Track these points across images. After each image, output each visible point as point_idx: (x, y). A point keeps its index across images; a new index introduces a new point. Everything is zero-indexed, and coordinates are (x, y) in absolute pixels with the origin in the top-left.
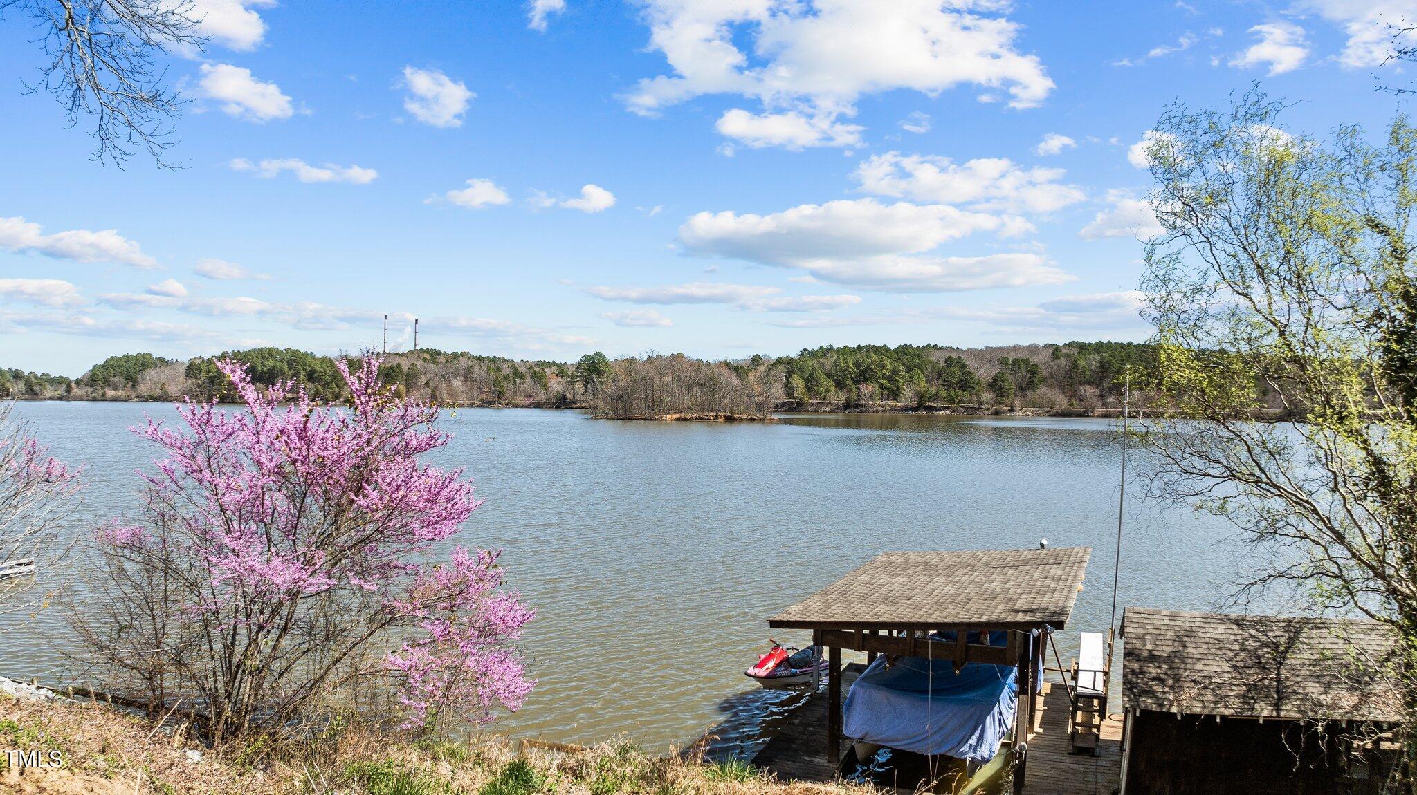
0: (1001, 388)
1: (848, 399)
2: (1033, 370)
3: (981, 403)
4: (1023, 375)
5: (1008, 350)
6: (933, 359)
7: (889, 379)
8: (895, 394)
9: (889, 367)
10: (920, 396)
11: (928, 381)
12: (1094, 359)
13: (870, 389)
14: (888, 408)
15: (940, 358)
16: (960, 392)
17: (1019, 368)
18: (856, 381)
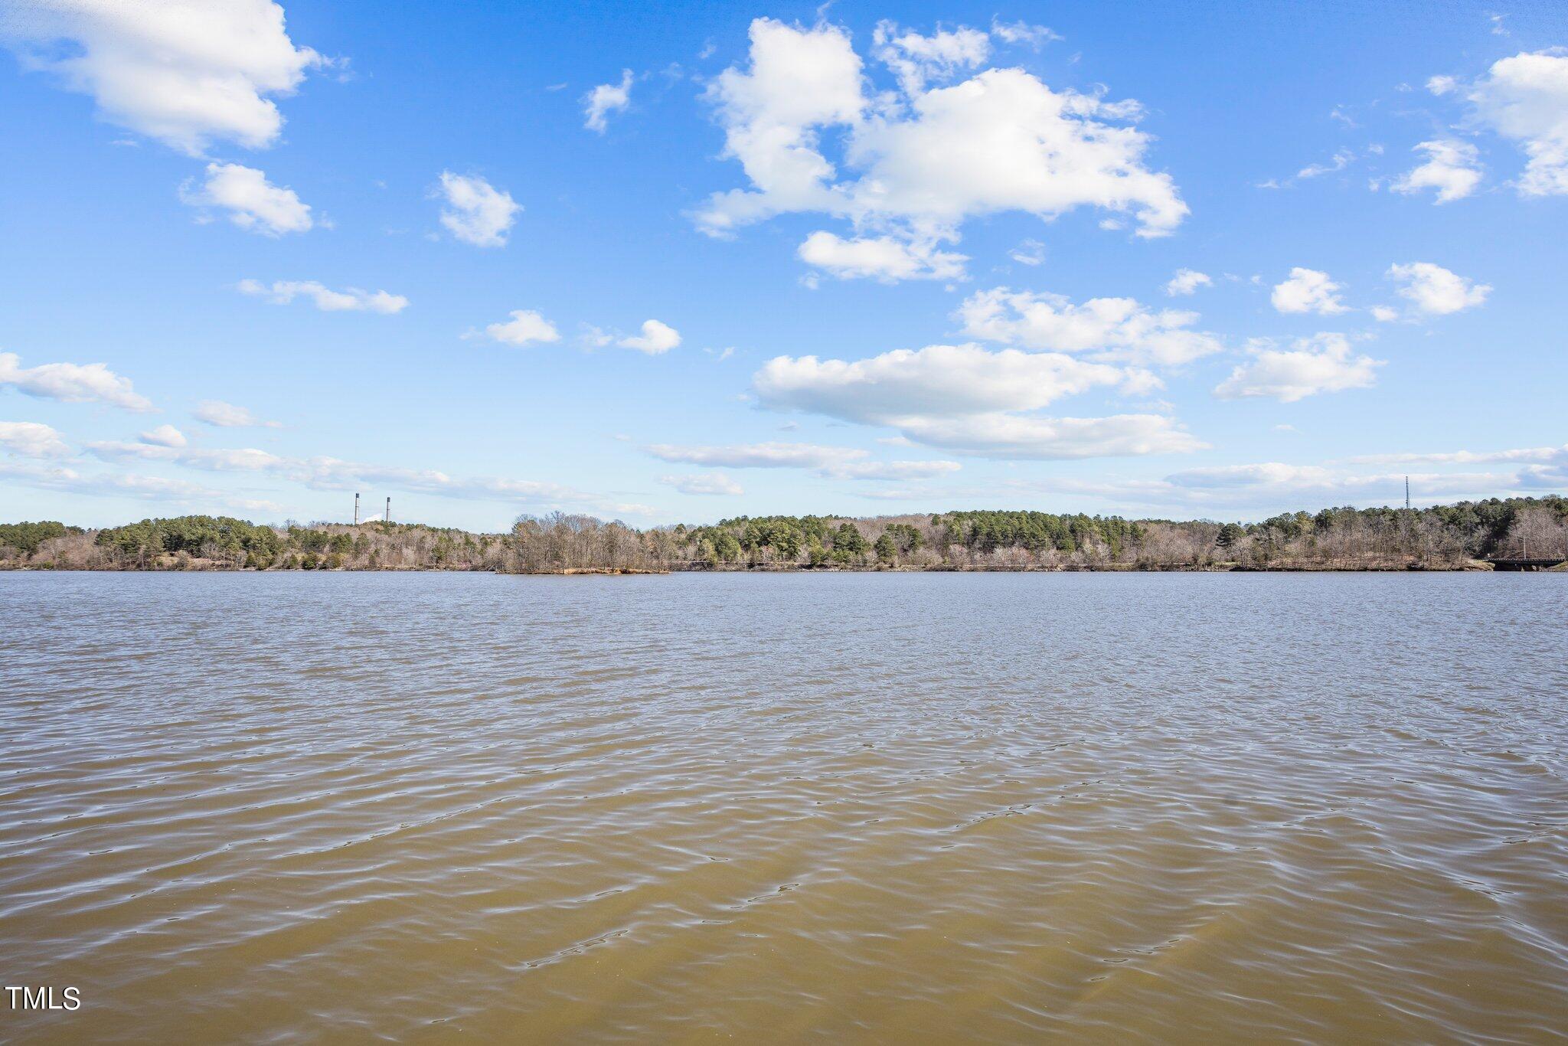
0: (884, 549)
1: (752, 559)
2: (914, 534)
3: (865, 562)
4: (906, 540)
5: (896, 518)
6: (830, 526)
7: (789, 542)
8: (792, 555)
9: (788, 531)
10: (812, 555)
11: (824, 544)
12: (968, 525)
13: (771, 550)
14: (786, 567)
15: (837, 524)
16: (847, 552)
17: (903, 533)
18: (759, 544)
